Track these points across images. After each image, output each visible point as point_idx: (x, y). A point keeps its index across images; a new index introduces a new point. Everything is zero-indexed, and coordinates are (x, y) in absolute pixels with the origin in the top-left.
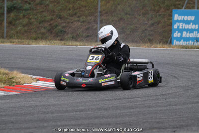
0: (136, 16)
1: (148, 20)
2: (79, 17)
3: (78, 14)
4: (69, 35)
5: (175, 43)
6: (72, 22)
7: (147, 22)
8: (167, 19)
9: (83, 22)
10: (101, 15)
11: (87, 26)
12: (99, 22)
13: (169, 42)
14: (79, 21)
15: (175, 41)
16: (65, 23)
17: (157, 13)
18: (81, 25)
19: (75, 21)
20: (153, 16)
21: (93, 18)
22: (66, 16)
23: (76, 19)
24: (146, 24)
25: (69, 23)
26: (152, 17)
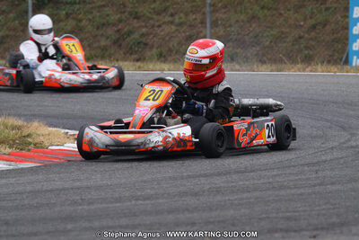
0: (283, 12)
1: (305, 20)
2: (172, 15)
3: (171, 10)
4: (155, 51)
5: (356, 61)
6: (159, 26)
7: (302, 23)
8: (342, 17)
9: (181, 24)
10: (214, 11)
11: (187, 34)
12: (208, 25)
13: (344, 59)
14: (172, 23)
15: (355, 57)
16: (146, 27)
17: (321, 4)
18: (177, 30)
19: (164, 23)
20: (315, 11)
21: (199, 16)
22: (148, 14)
23: (168, 19)
24: (301, 26)
25: (153, 26)
26: (313, 13)
